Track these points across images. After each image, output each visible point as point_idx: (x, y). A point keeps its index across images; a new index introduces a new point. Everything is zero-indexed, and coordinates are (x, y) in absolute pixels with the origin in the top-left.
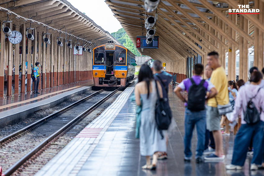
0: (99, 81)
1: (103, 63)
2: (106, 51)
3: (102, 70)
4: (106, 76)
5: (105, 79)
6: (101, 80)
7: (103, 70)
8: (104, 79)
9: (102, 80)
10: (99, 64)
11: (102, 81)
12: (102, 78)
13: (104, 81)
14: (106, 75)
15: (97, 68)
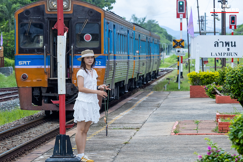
0: (34, 98)
1: (41, 50)
2: (49, 18)
3: (39, 67)
4: (49, 84)
5: (48, 92)
6: (36, 93)
7: (43, 67)
8: (44, 91)
9: (41, 93)
10: (32, 51)
11: (41, 97)
12: (40, 88)
13: (46, 97)
14: (49, 80)
15: (25, 62)
